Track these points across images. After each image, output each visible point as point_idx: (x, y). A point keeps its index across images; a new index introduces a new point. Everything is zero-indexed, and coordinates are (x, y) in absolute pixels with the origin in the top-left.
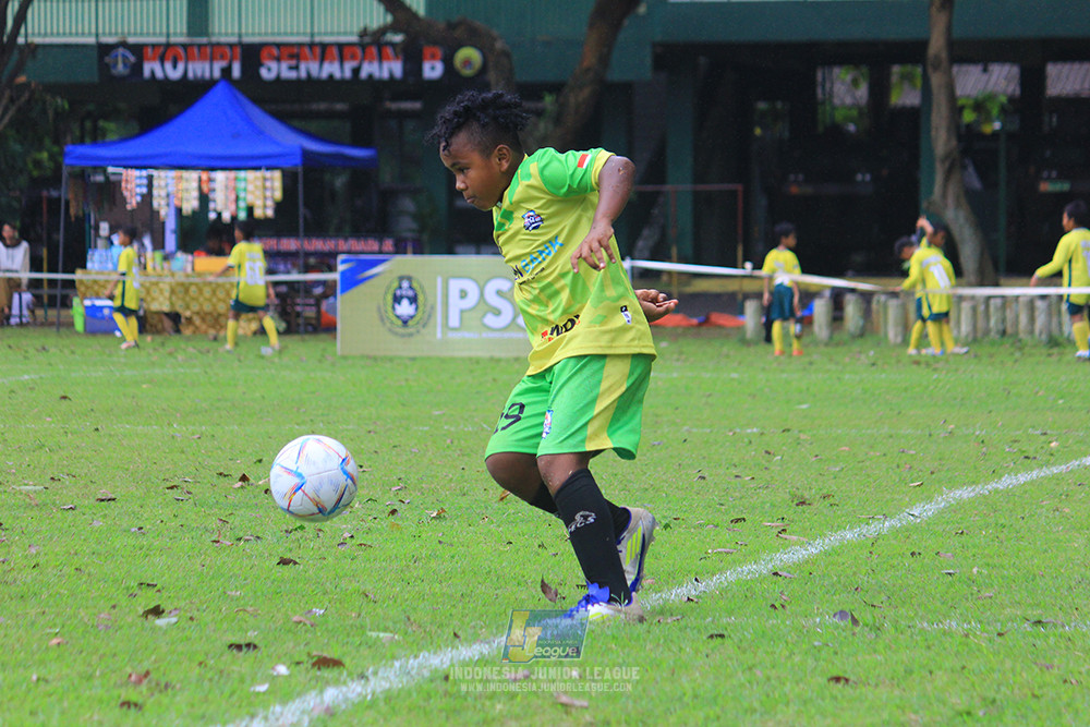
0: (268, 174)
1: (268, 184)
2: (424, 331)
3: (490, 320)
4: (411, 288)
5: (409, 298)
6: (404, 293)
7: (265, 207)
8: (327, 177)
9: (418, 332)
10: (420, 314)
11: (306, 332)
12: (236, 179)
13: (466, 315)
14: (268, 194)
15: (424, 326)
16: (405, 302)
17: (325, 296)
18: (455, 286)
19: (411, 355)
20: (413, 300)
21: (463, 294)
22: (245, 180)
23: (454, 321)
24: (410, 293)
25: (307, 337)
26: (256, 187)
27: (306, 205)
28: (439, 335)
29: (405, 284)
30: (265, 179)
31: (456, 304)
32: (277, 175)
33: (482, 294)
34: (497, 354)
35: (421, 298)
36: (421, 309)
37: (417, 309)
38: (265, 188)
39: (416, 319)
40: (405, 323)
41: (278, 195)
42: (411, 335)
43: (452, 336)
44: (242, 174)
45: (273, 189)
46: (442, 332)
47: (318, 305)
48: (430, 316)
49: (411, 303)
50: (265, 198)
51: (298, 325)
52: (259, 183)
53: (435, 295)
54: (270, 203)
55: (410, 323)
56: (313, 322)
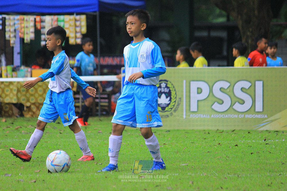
0: (78, 17)
1: (78, 23)
2: (174, 114)
3: (217, 107)
4: (167, 87)
5: (165, 93)
6: (163, 91)
7: (76, 38)
8: (115, 18)
9: (172, 114)
10: (172, 104)
11: (102, 115)
12: (57, 20)
13: (200, 103)
14: (78, 29)
15: (175, 111)
16: (163, 96)
17: (114, 93)
18: (194, 85)
19: (168, 129)
20: (168, 95)
21: (199, 91)
22: (63, 21)
23: (194, 108)
24: (166, 90)
25: (102, 118)
26: (70, 25)
27: (101, 36)
28: (184, 117)
29: (163, 85)
30: (76, 20)
31: (195, 97)
32: (83, 17)
33: (211, 91)
34: (221, 128)
35: (173, 93)
36: (173, 101)
37: (170, 100)
38: (76, 26)
39: (170, 107)
40: (163, 109)
41: (84, 30)
42: (168, 116)
43: (193, 116)
44: (61, 17)
45: (81, 26)
46: (186, 115)
47: (109, 98)
48: (178, 105)
49: (167, 97)
50: (76, 32)
51: (97, 111)
52: (72, 23)
53: (182, 92)
54: (79, 35)
55: (167, 109)
56: (106, 108)
